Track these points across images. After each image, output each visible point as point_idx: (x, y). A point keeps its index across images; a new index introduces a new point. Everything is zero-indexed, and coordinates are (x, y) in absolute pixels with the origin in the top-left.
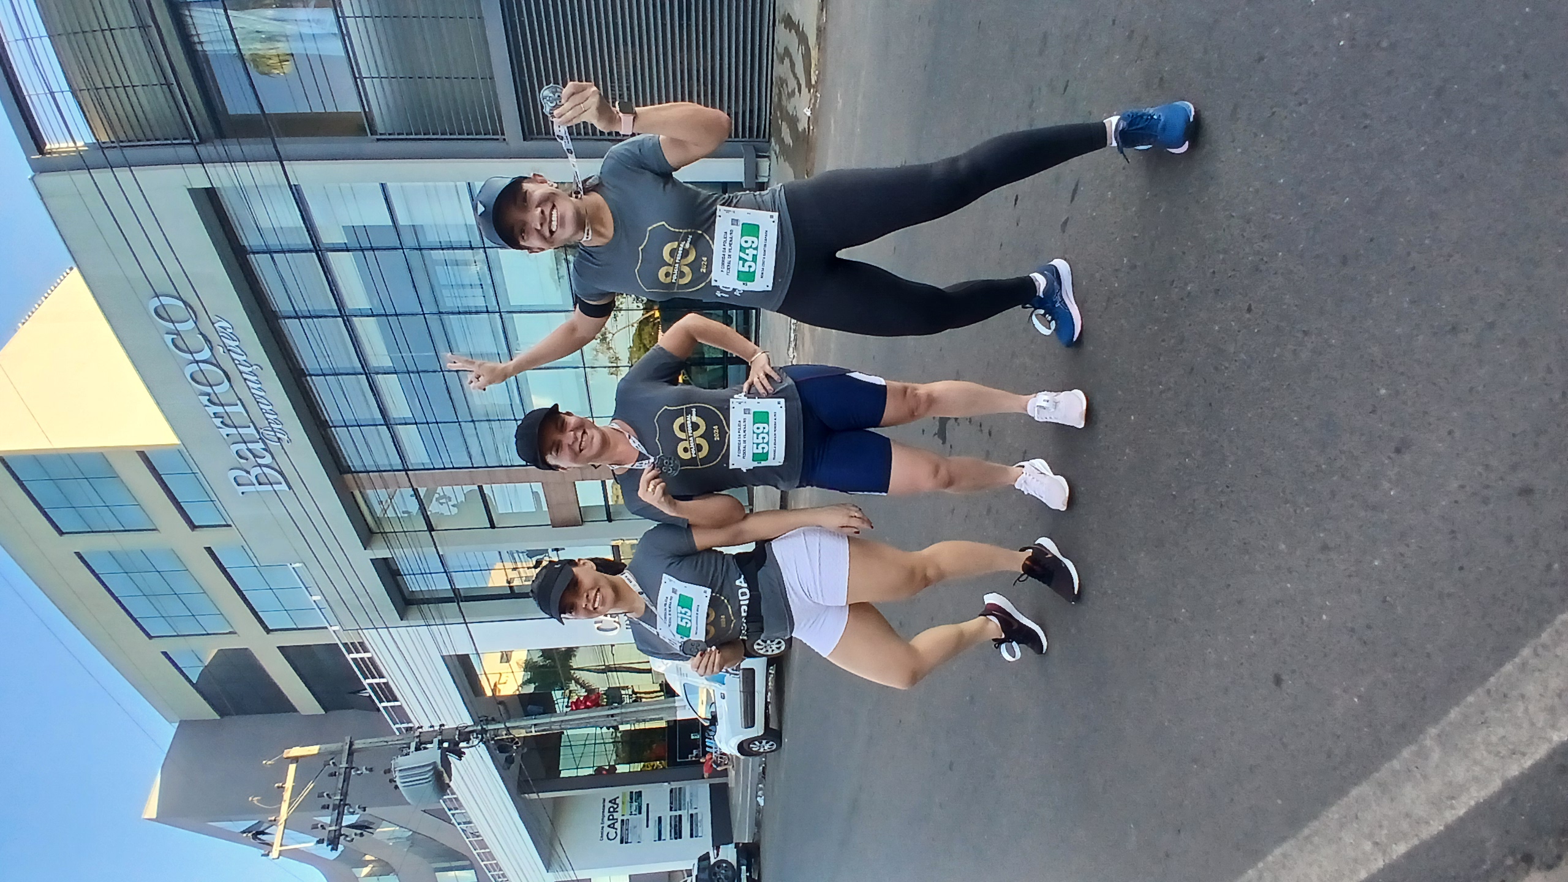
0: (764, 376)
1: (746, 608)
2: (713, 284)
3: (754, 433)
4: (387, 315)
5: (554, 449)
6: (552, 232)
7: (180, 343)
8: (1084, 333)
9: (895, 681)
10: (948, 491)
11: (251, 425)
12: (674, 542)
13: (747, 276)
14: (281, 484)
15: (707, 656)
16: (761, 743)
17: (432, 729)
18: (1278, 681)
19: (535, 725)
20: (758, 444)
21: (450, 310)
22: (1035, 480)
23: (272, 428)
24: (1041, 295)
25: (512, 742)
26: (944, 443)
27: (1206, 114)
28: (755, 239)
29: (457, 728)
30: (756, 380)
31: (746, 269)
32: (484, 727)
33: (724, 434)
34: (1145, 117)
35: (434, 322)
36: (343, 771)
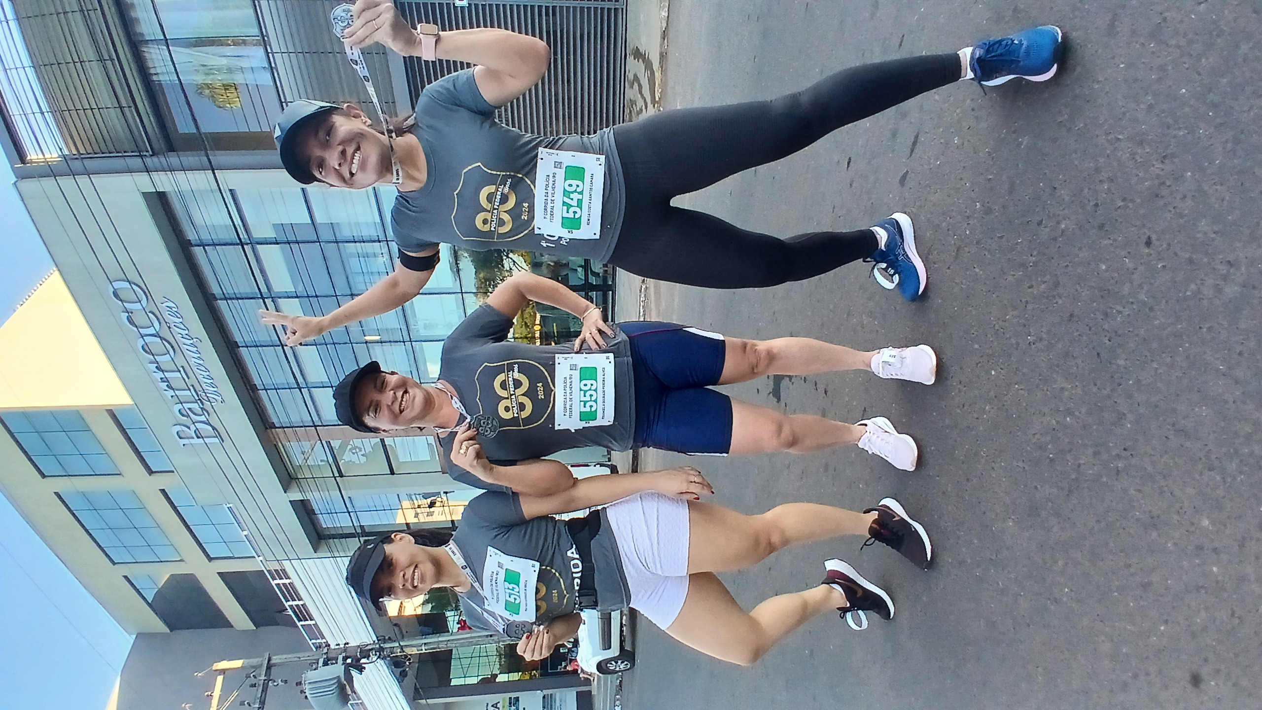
0: (597, 331)
1: (579, 581)
2: (537, 231)
3: (581, 390)
4: (308, 297)
5: (372, 408)
6: (352, 174)
8: (930, 286)
9: (736, 658)
10: (791, 451)
12: (501, 511)
13: (572, 223)
14: (216, 437)
15: (534, 637)
16: (616, 663)
17: (338, 647)
18: (1196, 680)
19: (425, 644)
20: (585, 402)
22: (880, 439)
23: (209, 391)
24: (883, 248)
25: (405, 658)
26: (779, 400)
27: (1074, 35)
28: (580, 183)
29: (359, 646)
30: (588, 335)
31: (571, 215)
32: (382, 645)
33: (549, 391)
34: (1004, 43)
36: (262, 682)
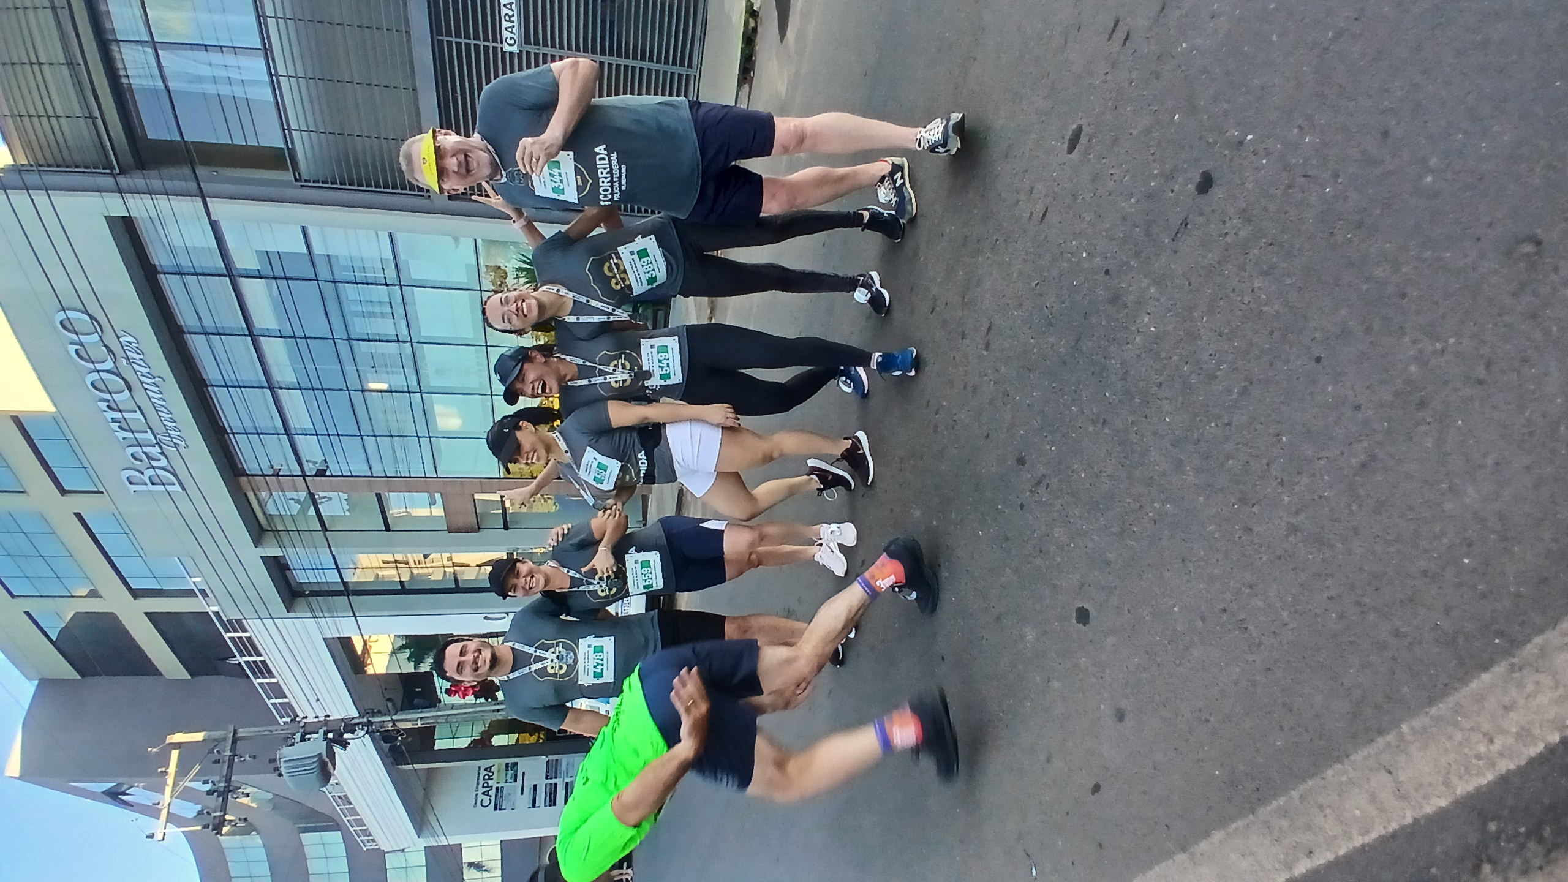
4: (295, 337)
7: (83, 353)
11: (149, 430)
14: (174, 484)
17: (317, 720)
19: (421, 718)
21: (361, 337)
23: (169, 434)
25: (397, 733)
32: (370, 719)
35: (343, 346)
36: (227, 758)
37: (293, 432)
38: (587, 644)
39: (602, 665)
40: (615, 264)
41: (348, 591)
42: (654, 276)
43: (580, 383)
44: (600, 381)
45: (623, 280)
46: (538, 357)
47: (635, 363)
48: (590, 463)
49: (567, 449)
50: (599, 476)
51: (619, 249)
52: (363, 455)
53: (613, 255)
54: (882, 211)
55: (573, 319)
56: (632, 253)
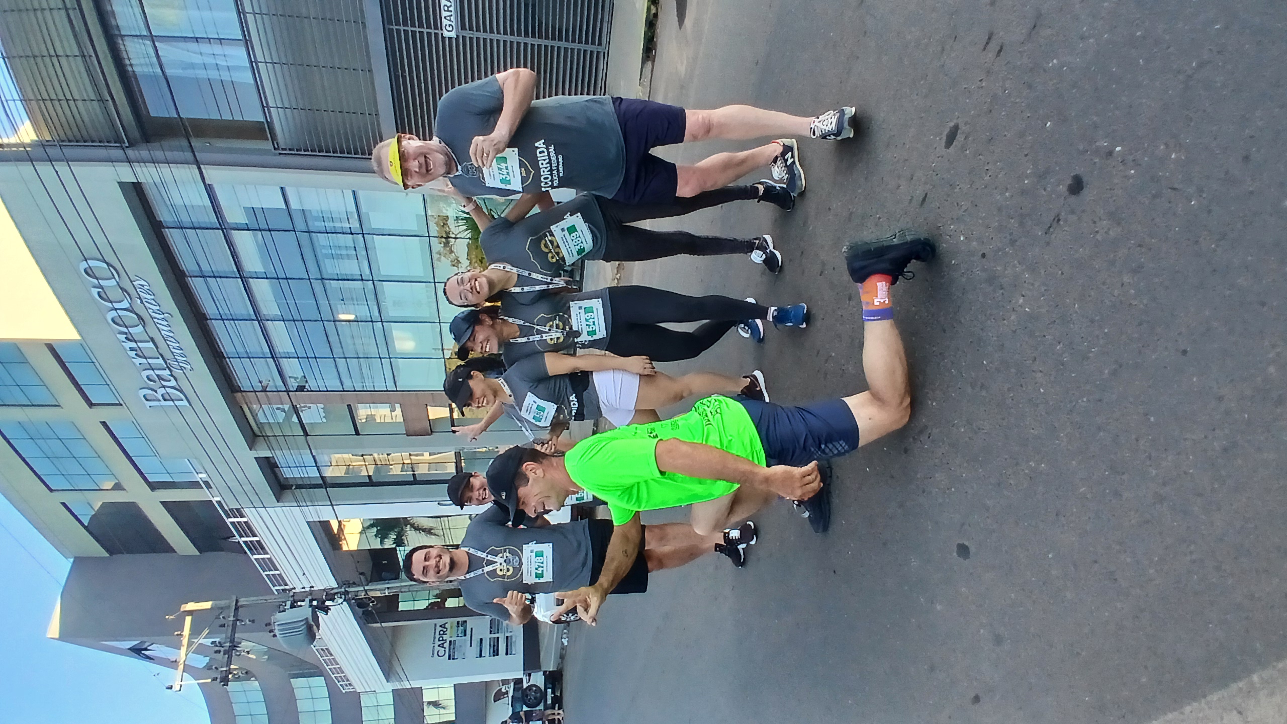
4: (278, 279)
7: (103, 294)
11: (159, 356)
14: (182, 400)
17: (303, 590)
19: (388, 588)
21: (332, 277)
23: (176, 359)
29: (324, 590)
32: (347, 589)
35: (317, 286)
36: (231, 623)
37: (278, 356)
38: (529, 550)
39: (543, 567)
40: (550, 241)
41: (325, 484)
42: (582, 248)
43: (520, 340)
44: (538, 339)
45: (558, 254)
46: (487, 320)
47: (566, 322)
48: (530, 406)
49: (511, 393)
50: (538, 416)
51: (551, 227)
52: (336, 373)
53: (547, 233)
54: (776, 185)
55: (518, 290)
56: (563, 230)
